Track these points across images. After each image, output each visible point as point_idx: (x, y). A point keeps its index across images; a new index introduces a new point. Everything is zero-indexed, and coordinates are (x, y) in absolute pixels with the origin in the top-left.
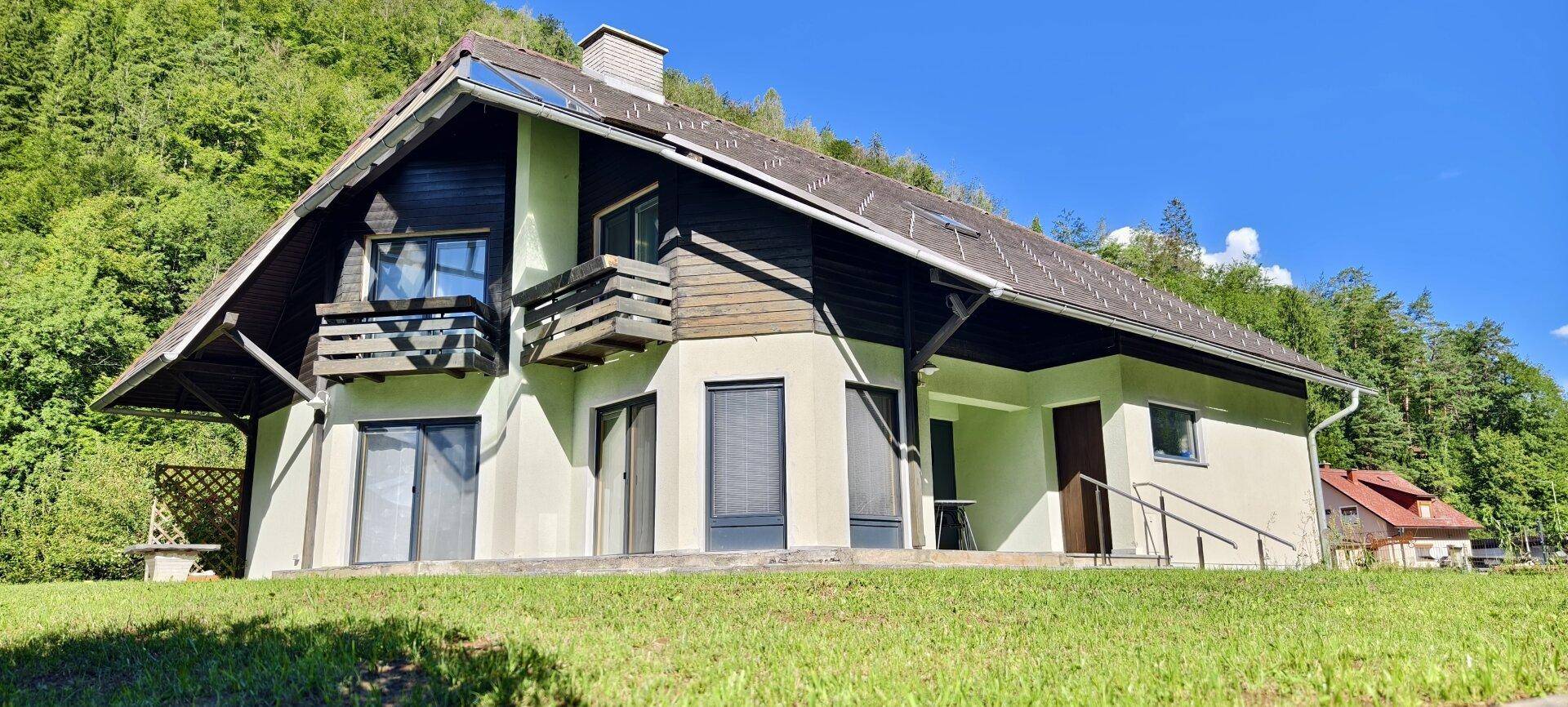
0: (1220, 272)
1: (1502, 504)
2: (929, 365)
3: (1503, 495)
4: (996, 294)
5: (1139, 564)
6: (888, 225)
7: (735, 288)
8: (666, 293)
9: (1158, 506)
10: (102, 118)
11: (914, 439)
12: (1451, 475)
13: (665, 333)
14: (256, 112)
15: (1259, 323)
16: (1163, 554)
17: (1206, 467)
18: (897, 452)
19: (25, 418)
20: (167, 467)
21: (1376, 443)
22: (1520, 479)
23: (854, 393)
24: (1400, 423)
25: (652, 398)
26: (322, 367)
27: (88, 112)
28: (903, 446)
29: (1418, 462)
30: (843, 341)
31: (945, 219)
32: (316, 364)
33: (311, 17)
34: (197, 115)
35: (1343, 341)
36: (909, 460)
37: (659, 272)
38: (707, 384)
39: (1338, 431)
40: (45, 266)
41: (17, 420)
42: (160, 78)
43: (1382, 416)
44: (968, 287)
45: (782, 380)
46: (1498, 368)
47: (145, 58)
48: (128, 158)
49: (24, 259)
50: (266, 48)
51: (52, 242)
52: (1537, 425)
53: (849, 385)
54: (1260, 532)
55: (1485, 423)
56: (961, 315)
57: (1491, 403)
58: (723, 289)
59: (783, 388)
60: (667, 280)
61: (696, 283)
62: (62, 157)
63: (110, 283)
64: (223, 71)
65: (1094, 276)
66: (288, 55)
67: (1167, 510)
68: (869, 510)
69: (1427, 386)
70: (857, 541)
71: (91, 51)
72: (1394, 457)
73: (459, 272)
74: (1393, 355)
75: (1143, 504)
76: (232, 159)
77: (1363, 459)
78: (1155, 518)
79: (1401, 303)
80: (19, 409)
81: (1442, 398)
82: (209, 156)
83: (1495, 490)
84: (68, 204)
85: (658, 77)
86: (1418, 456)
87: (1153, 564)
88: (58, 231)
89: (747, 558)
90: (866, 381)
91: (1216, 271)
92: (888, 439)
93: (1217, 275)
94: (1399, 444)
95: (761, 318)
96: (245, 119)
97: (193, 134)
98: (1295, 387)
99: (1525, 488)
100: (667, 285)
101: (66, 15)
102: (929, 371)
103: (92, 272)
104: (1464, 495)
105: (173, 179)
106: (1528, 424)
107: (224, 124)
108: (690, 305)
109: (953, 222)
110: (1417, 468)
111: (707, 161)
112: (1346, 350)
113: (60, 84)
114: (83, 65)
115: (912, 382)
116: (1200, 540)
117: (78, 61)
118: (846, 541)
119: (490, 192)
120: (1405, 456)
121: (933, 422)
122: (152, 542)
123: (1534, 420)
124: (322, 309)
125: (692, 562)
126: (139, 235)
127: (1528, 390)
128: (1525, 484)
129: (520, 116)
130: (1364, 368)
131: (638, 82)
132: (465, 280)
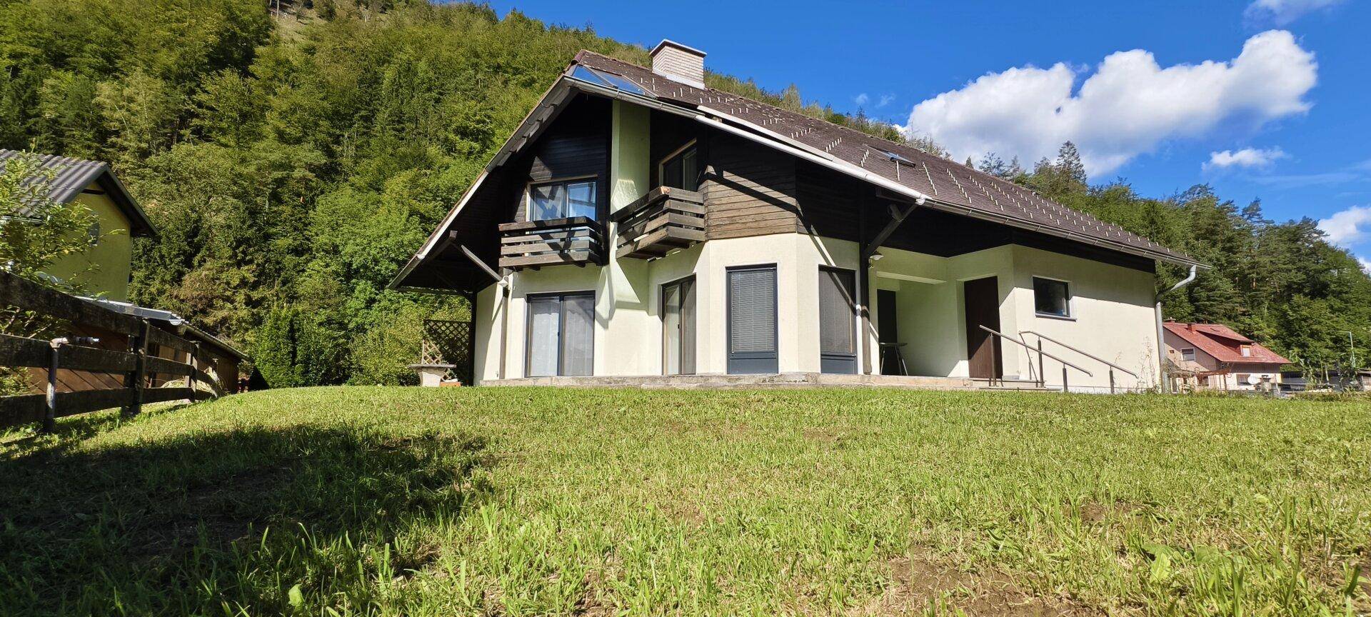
0: (1100, 190)
1: (1308, 347)
2: (877, 253)
3: (1310, 341)
4: (921, 202)
5: (1021, 386)
6: (847, 159)
7: (745, 205)
8: (701, 210)
9: (1037, 348)
10: (409, 126)
11: (865, 302)
12: (1269, 327)
13: (700, 236)
14: (489, 117)
15: (1126, 225)
16: (1039, 379)
17: (1074, 321)
18: (854, 311)
19: (377, 294)
20: (430, 321)
21: (1212, 305)
22: (1324, 329)
23: (825, 274)
24: (1231, 291)
25: (693, 279)
26: (503, 262)
27: (402, 123)
28: (858, 307)
29: (1242, 318)
30: (817, 238)
31: (891, 155)
32: (500, 260)
33: (518, 59)
34: (458, 121)
35: (1191, 235)
36: (862, 316)
37: (696, 197)
38: (727, 268)
39: (1183, 297)
40: (382, 211)
41: (373, 296)
42: (438, 101)
43: (1217, 286)
44: (900, 199)
45: (775, 265)
46: (1313, 252)
47: (429, 90)
48: (423, 148)
49: (371, 207)
50: (494, 79)
51: (385, 197)
52: (1340, 293)
53: (821, 268)
54: (1111, 366)
55: (1299, 291)
56: (898, 219)
57: (1304, 277)
58: (736, 206)
59: (776, 270)
60: (701, 201)
61: (718, 203)
62: (390, 150)
63: (416, 219)
64: (470, 94)
65: (998, 191)
66: (506, 82)
67: (1043, 350)
68: (835, 350)
69: (1253, 266)
70: (825, 369)
71: (402, 87)
72: (1225, 315)
73: (581, 203)
74: (1228, 245)
75: (1026, 347)
76: (477, 146)
77: (1201, 316)
78: (1035, 356)
79: (1237, 208)
80: (373, 290)
81: (1265, 274)
82: (464, 145)
83: (1304, 338)
84: (392, 175)
85: (700, 72)
86: (1244, 314)
87: (1033, 386)
88: (388, 191)
89: (748, 379)
90: (834, 265)
91: (1097, 190)
92: (848, 303)
93: (1098, 193)
94: (1228, 306)
95: (762, 224)
96: (484, 122)
97: (457, 131)
98: (1146, 265)
99: (1329, 337)
100: (701, 204)
101: (387, 67)
102: (877, 258)
103: (406, 214)
104: (1277, 341)
105: (447, 159)
106: (1333, 292)
107: (472, 125)
108: (716, 218)
109: (897, 156)
110: (1242, 323)
111: (725, 121)
112: (1192, 241)
113: (386, 108)
114: (397, 96)
115: (865, 265)
116: (1065, 371)
117: (394, 94)
118: (817, 367)
119: (598, 152)
120: (1233, 314)
121: (880, 292)
122: (424, 363)
123: (1339, 289)
124: (502, 227)
125: (713, 380)
126: (431, 192)
127: (1335, 268)
128: (1328, 334)
129: (614, 101)
130: (1204, 254)
131: (687, 76)
132: (585, 207)
